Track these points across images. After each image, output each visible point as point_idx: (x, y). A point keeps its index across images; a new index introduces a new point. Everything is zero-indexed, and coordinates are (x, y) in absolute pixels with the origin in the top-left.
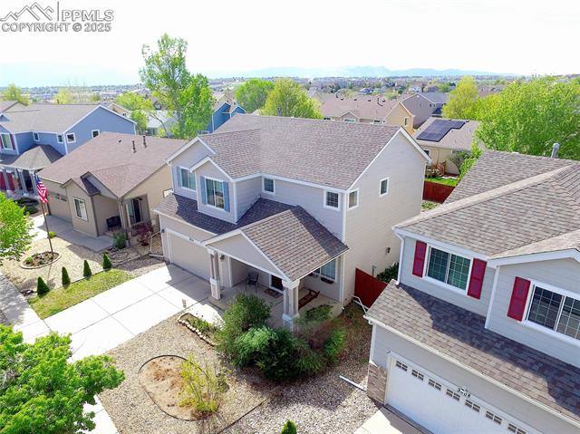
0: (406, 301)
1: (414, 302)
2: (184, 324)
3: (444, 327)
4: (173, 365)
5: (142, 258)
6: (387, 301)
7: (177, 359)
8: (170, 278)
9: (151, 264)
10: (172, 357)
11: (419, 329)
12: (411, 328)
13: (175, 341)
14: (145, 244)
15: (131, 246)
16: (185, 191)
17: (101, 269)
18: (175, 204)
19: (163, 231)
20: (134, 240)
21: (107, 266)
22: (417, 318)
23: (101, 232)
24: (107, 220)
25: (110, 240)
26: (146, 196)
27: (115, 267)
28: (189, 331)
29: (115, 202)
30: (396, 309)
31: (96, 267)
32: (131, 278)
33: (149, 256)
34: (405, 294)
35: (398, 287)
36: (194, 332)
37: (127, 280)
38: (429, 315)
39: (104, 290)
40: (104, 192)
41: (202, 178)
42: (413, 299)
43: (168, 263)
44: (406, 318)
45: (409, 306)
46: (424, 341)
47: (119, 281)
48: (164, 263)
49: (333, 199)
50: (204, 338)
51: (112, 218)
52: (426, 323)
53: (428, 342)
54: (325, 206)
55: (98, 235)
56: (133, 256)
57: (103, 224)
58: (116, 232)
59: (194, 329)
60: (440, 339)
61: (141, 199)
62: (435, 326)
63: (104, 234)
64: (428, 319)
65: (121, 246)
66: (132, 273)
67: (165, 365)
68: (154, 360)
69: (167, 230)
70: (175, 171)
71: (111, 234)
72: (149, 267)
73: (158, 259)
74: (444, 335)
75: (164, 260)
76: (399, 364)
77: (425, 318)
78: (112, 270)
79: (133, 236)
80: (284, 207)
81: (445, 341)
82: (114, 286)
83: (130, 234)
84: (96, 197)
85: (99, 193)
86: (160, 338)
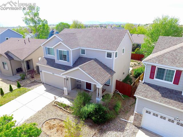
0: (148, 88)
1: (151, 88)
2: (56, 106)
3: (166, 96)
4: (56, 122)
5: (32, 82)
6: (141, 89)
7: (57, 120)
8: (45, 89)
9: (36, 84)
10: (54, 119)
11: (157, 98)
12: (154, 98)
13: (54, 113)
14: (33, 77)
15: (27, 78)
16: (49, 56)
17: (16, 88)
18: (46, 61)
19: (41, 71)
20: (28, 76)
21: (19, 86)
22: (155, 94)
23: (14, 74)
24: (16, 69)
25: (19, 76)
26: (32, 59)
27: (22, 87)
28: (58, 108)
29: (20, 62)
30: (145, 91)
31: (14, 87)
32: (30, 90)
33: (35, 82)
34: (147, 86)
35: (143, 83)
36: (61, 108)
37: (28, 91)
38: (159, 92)
39: (19, 95)
40: (15, 58)
41: (57, 50)
42: (151, 87)
43: (43, 84)
44: (151, 94)
45: (150, 90)
46: (160, 102)
47: (25, 92)
48: (42, 84)
49: (109, 55)
50: (66, 110)
51: (19, 68)
52: (159, 95)
53: (162, 102)
54: (106, 58)
55: (13, 75)
56: (29, 82)
57: (15, 71)
58: (21, 74)
59: (60, 107)
60: (166, 101)
61: (30, 61)
62: (162, 96)
63: (16, 75)
64: (159, 94)
65: (23, 79)
66: (30, 88)
67: (52, 123)
68: (47, 121)
69: (43, 71)
70: (45, 49)
71: (19, 74)
72: (36, 86)
73: (38, 82)
74: (167, 99)
75: (41, 83)
76: (147, 112)
77: (158, 94)
78: (21, 88)
79: (28, 74)
80: (90, 59)
81: (168, 101)
82: (23, 94)
83: (26, 74)
84: (12, 61)
85: (13, 59)
86: (47, 112)
